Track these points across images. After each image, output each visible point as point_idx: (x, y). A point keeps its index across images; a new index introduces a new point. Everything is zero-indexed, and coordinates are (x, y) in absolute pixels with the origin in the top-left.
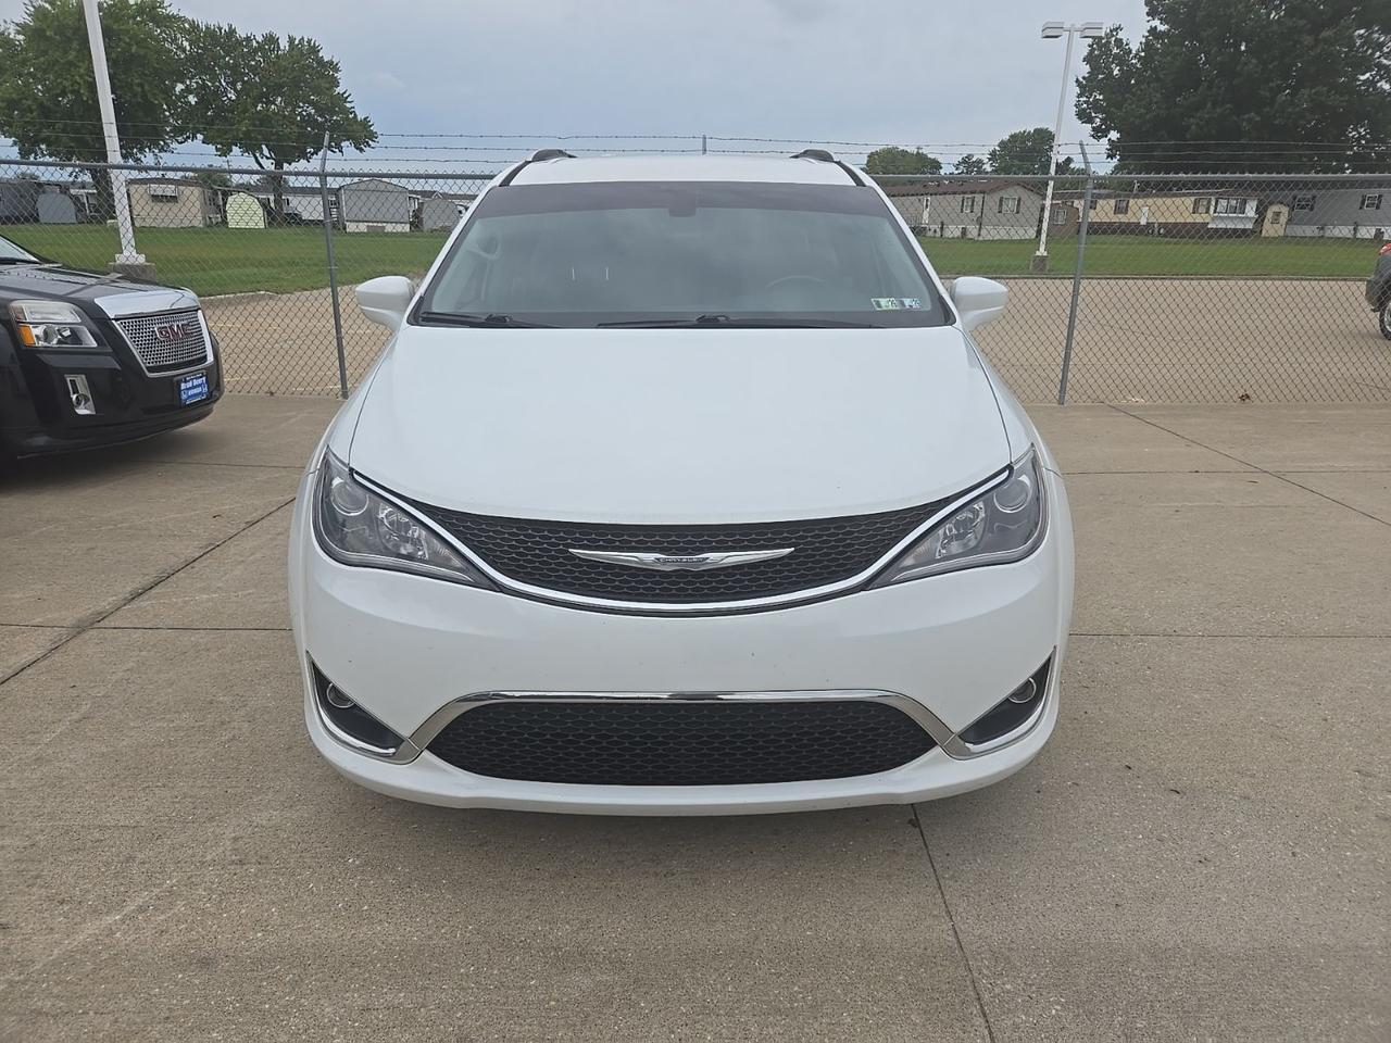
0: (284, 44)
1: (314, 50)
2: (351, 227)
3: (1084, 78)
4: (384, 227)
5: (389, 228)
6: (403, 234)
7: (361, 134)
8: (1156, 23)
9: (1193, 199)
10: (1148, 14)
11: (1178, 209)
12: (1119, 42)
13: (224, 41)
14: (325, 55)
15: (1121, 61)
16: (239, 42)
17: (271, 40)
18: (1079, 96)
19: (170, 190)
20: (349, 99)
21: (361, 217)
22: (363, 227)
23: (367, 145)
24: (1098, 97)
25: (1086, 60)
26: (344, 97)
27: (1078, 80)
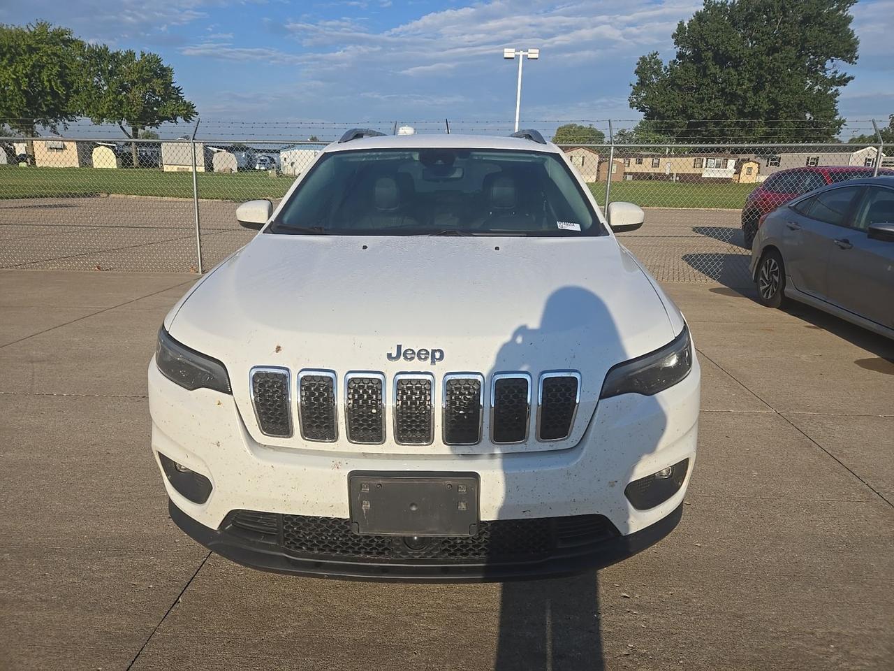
0: (138, 57)
1: (158, 61)
3: (637, 83)
4: (188, 169)
6: (201, 173)
7: (188, 112)
9: (694, 158)
10: (675, 43)
11: (684, 165)
12: (658, 63)
13: (100, 55)
14: (164, 64)
15: (656, 72)
16: (113, 56)
17: (131, 55)
18: (633, 94)
19: (59, 144)
20: (181, 92)
21: (175, 162)
22: (175, 169)
23: (191, 119)
24: (642, 95)
25: (636, 72)
26: (178, 90)
27: (631, 85)
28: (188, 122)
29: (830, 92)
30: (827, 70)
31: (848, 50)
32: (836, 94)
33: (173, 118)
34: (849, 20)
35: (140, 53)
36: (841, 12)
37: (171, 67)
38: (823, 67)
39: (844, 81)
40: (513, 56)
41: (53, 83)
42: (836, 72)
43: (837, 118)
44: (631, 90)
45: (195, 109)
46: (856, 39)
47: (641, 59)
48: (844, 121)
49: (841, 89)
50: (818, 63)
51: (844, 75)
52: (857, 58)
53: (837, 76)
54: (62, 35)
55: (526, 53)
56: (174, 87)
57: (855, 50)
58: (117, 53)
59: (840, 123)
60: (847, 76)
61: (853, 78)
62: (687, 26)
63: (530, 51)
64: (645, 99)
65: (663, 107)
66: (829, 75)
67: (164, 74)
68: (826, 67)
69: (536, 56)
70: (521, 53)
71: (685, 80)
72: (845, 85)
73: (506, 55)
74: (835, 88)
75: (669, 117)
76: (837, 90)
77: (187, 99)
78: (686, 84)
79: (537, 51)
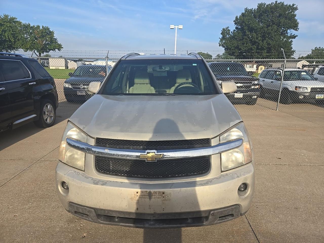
0: (41, 28)
1: (48, 29)
2: (51, 68)
3: (222, 38)
4: (59, 68)
5: (60, 68)
6: (64, 69)
7: (59, 47)
10: (235, 24)
12: (229, 30)
13: (27, 27)
14: (51, 30)
15: (228, 34)
16: (32, 27)
17: (38, 27)
18: (220, 41)
20: (57, 40)
21: (54, 65)
22: (54, 68)
23: (60, 50)
24: (223, 42)
25: (221, 34)
26: (56, 39)
27: (220, 38)
28: (60, 51)
29: (289, 41)
30: (288, 33)
31: (295, 26)
32: (292, 41)
33: (54, 50)
34: (295, 16)
35: (42, 26)
36: (292, 13)
37: (53, 31)
38: (287, 32)
39: (294, 37)
40: (174, 28)
41: (9, 37)
42: (291, 34)
43: (292, 50)
44: (220, 40)
45: (62, 46)
46: (298, 22)
47: (223, 29)
48: (295, 51)
49: (293, 40)
50: (285, 31)
52: (298, 29)
54: (13, 19)
55: (178, 27)
56: (54, 38)
57: (297, 26)
58: (34, 26)
59: (294, 51)
60: (295, 35)
61: (297, 36)
62: (239, 18)
63: (179, 26)
64: (224, 43)
65: (230, 46)
66: (289, 35)
67: (51, 34)
68: (288, 32)
69: (182, 28)
70: (176, 27)
71: (238, 37)
72: (295, 38)
73: (171, 28)
74: (291, 39)
75: (233, 49)
76: (292, 40)
77: (59, 43)
79: (182, 26)
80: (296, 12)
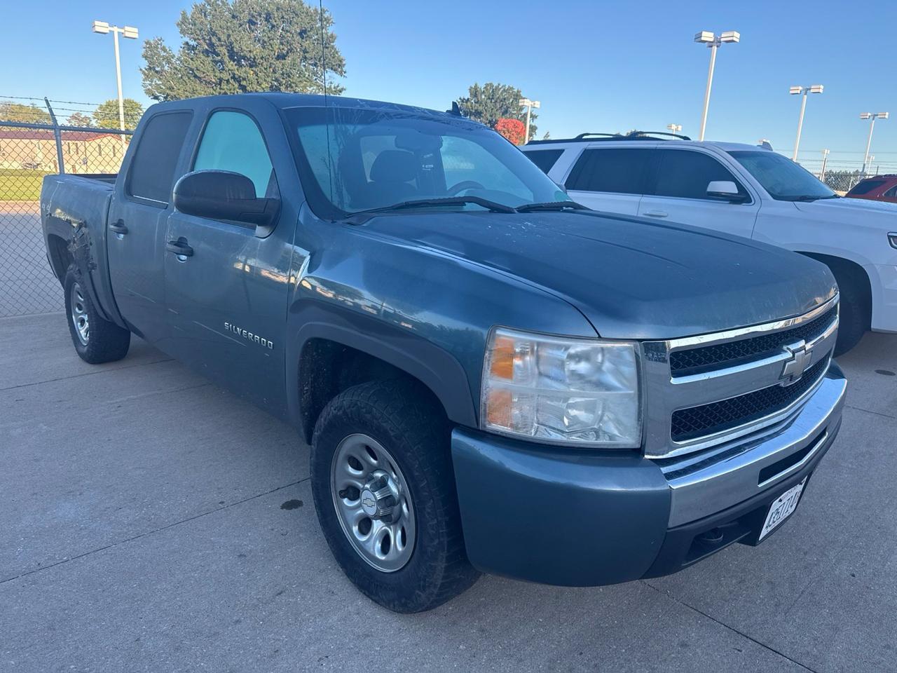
3: (147, 69)
8: (187, 39)
10: (180, 33)
12: (164, 49)
18: (144, 80)
24: (158, 82)
25: (146, 57)
31: (338, 65)
34: (332, 38)
39: (338, 91)
40: (108, 32)
42: (331, 83)
44: (141, 74)
46: (341, 56)
47: (147, 43)
51: (338, 86)
52: (345, 72)
53: (333, 87)
55: (122, 31)
57: (343, 65)
60: (341, 87)
61: (345, 90)
62: (190, 18)
63: (127, 28)
64: (160, 87)
66: (326, 84)
69: (136, 36)
70: (116, 30)
71: (204, 73)
73: (97, 29)
78: (205, 77)
79: (136, 30)
80: (330, 30)
